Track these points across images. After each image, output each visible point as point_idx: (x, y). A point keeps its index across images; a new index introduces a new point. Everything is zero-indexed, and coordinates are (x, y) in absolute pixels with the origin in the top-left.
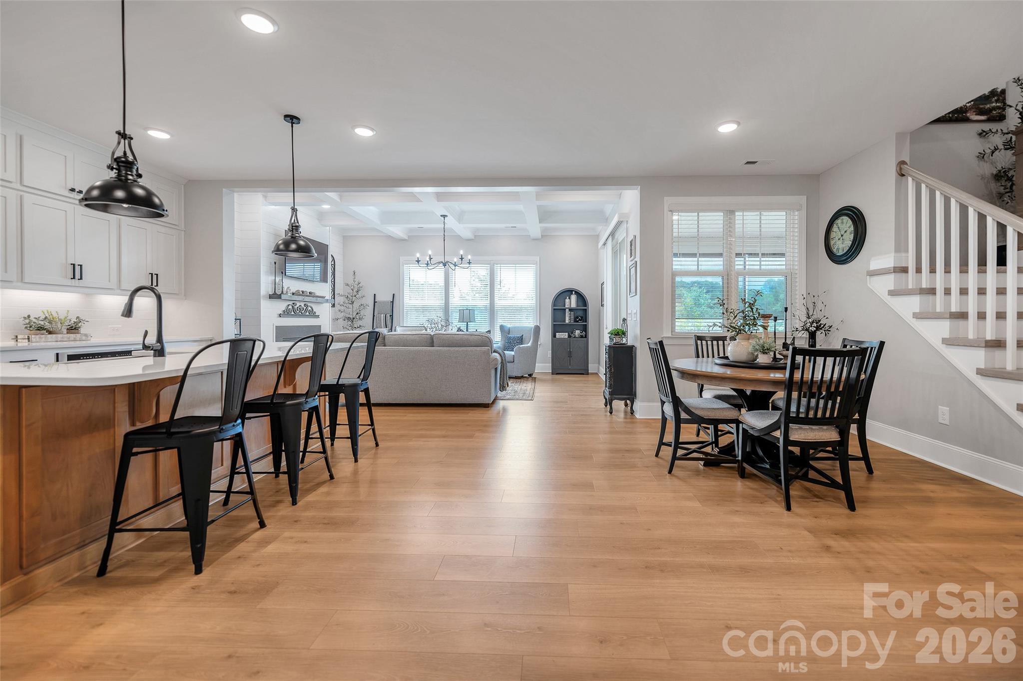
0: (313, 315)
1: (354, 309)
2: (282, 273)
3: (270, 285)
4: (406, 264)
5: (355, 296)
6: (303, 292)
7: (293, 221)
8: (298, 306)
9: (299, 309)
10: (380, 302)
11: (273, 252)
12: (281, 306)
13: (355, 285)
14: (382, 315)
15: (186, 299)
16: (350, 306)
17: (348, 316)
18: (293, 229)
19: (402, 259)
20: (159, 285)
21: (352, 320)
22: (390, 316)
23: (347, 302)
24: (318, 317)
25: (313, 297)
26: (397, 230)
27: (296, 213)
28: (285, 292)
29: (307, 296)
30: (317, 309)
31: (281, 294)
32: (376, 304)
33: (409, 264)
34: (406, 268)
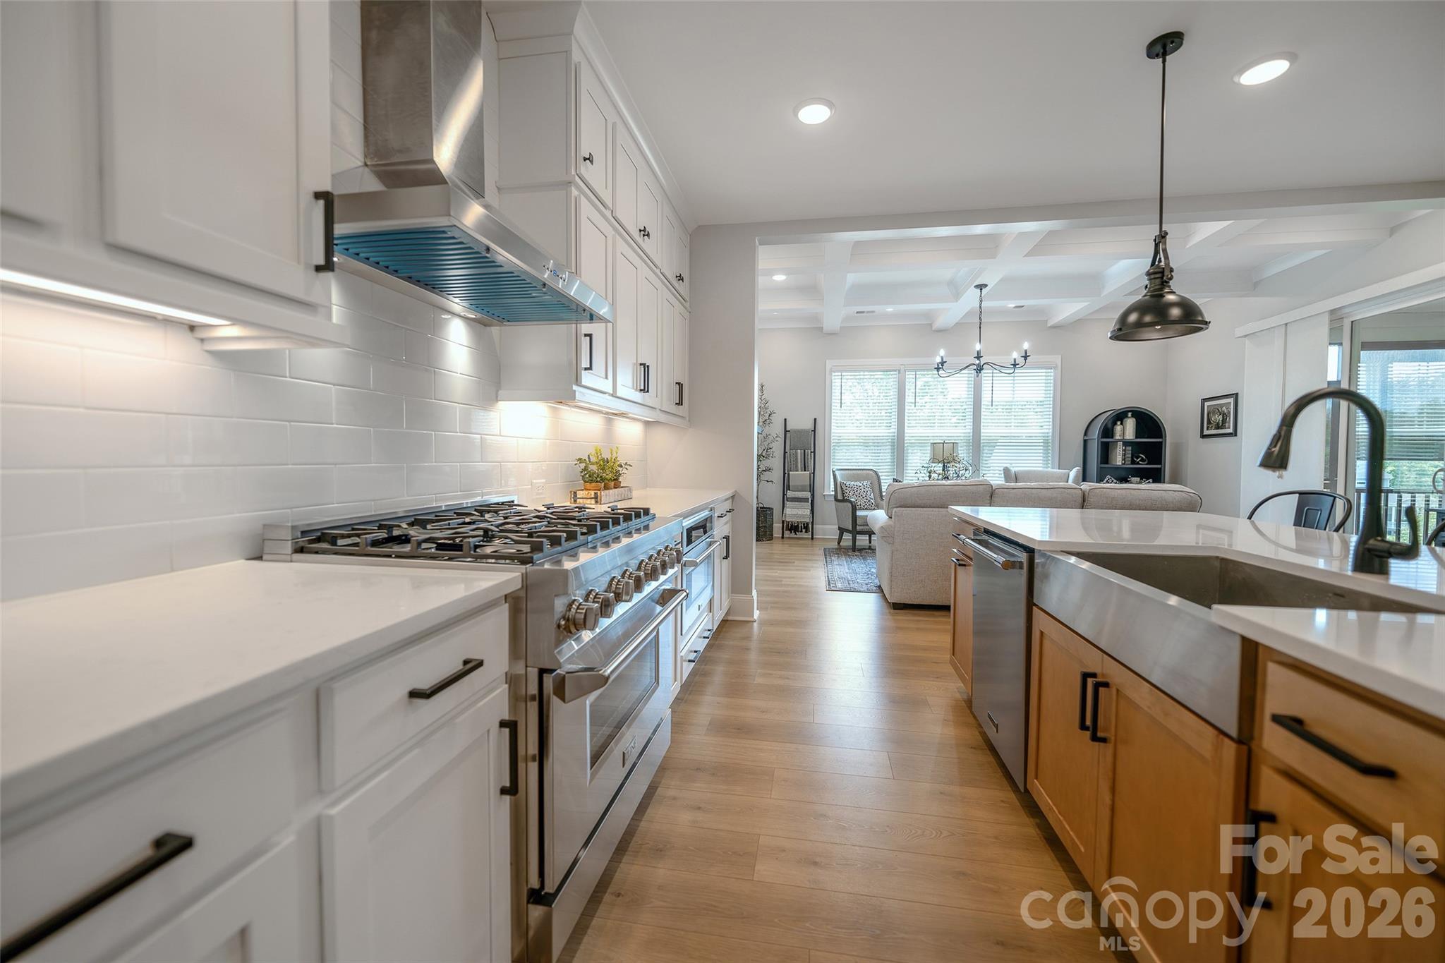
10: (794, 431)
14: (799, 451)
19: (829, 364)
20: (682, 403)
21: (759, 458)
22: (811, 452)
32: (788, 434)
33: (841, 372)
34: (836, 380)
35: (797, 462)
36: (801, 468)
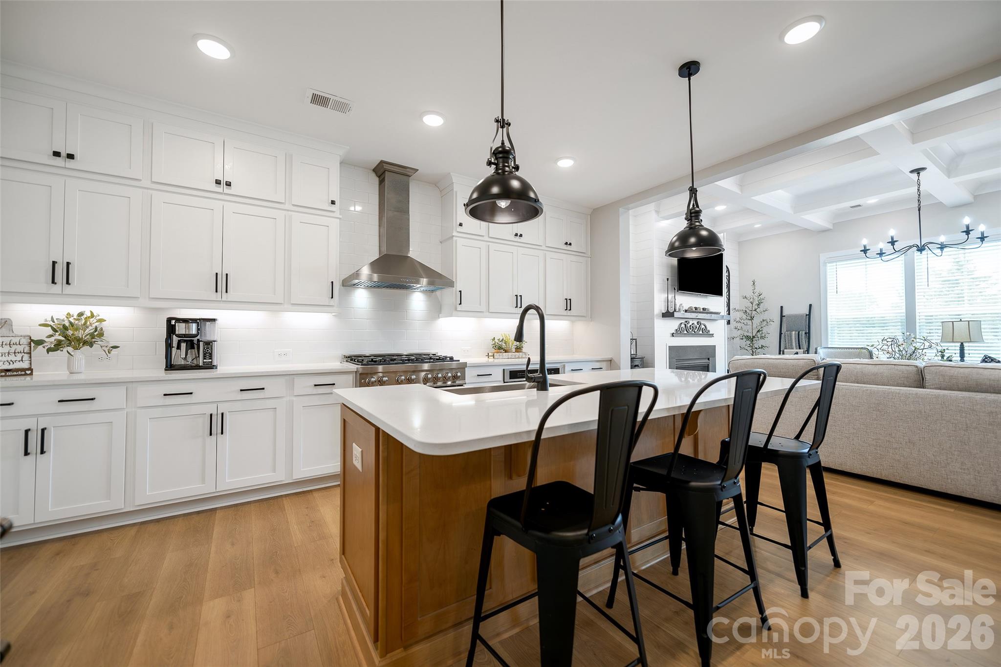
0: (707, 333)
1: (754, 326)
2: (675, 289)
3: (663, 302)
4: (829, 263)
5: (755, 310)
6: (696, 308)
7: (691, 206)
8: (691, 324)
9: (691, 327)
10: (789, 316)
11: (667, 252)
12: (673, 325)
13: (755, 297)
14: (794, 332)
15: (591, 321)
16: (750, 322)
17: (746, 334)
18: (691, 217)
19: (823, 257)
20: (572, 309)
21: (751, 339)
22: (805, 333)
23: (744, 317)
24: (712, 335)
25: (707, 313)
26: (817, 218)
27: (696, 195)
28: (677, 310)
29: (700, 313)
30: (710, 326)
31: (673, 312)
32: (784, 319)
33: (836, 262)
34: (830, 268)
35: (791, 342)
36: (796, 346)
